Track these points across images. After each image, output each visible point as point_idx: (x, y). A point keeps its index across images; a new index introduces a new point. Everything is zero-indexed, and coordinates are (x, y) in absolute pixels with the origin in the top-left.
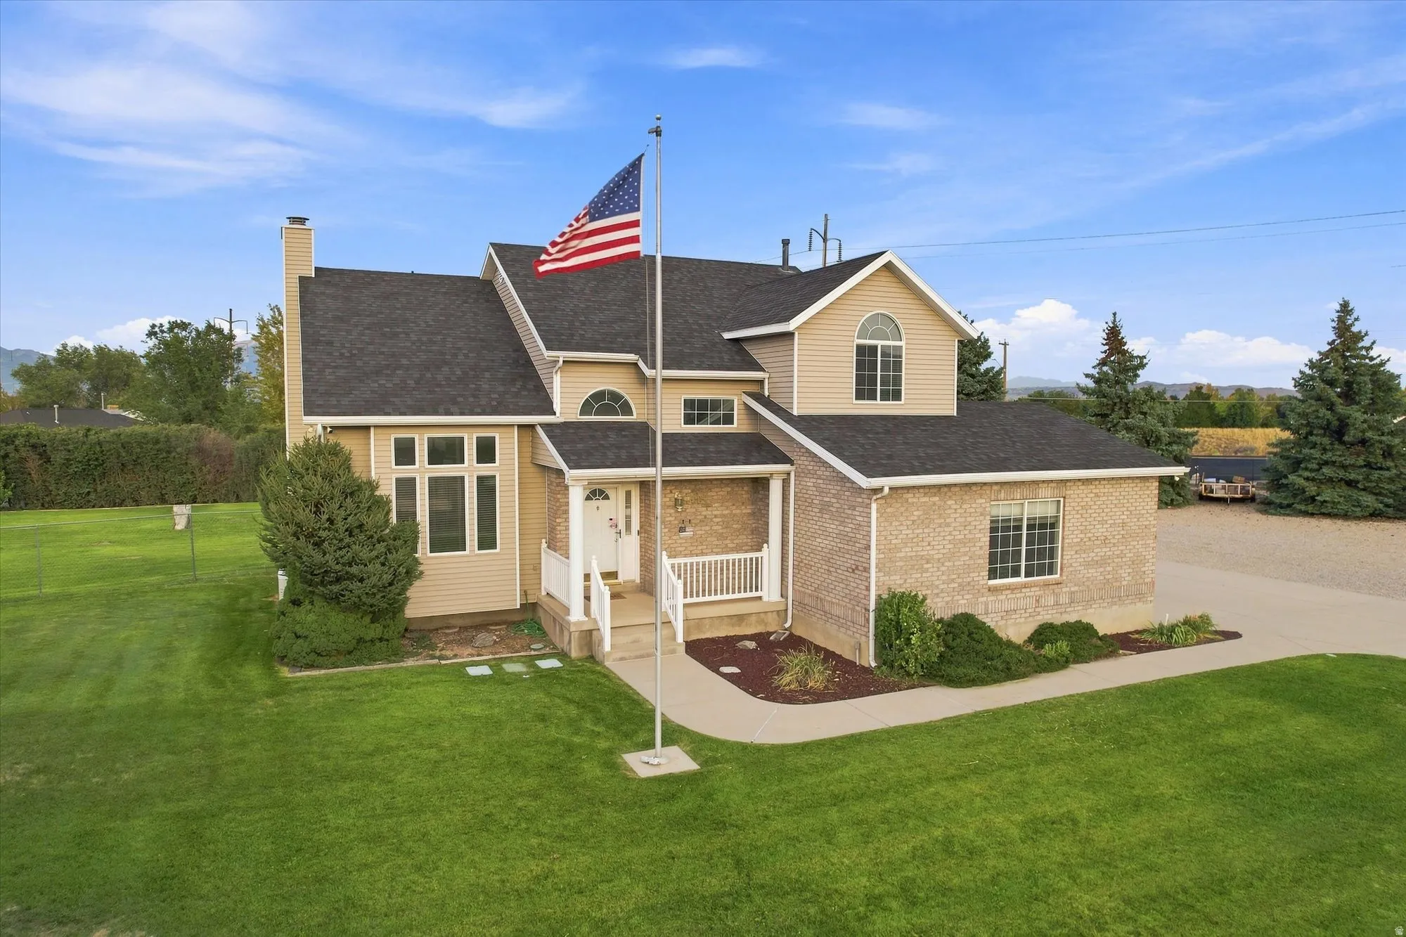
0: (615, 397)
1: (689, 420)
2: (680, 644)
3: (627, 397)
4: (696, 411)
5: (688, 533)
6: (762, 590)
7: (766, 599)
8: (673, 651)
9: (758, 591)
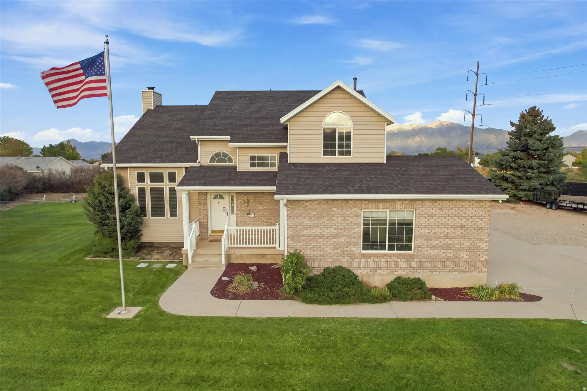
0: (225, 155)
1: (253, 165)
2: (223, 264)
3: (230, 155)
4: (255, 161)
5: (252, 216)
6: (276, 244)
7: (278, 248)
8: (220, 267)
9: (274, 244)
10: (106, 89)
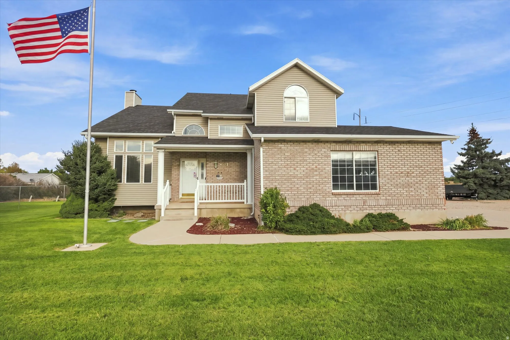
0: (197, 128)
2: (196, 216)
3: (202, 128)
4: (225, 131)
5: (221, 178)
6: (244, 199)
7: (245, 203)
8: (192, 219)
9: (242, 199)
10: (87, 45)
